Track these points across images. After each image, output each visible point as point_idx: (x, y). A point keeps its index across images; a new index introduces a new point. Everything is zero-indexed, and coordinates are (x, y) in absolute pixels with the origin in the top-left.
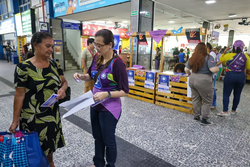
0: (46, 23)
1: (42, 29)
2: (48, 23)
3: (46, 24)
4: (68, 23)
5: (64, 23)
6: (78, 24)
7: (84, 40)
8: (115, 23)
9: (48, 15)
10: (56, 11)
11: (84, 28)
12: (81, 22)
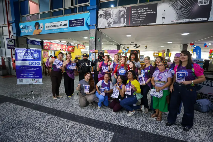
0: (13, 39)
1: (9, 44)
2: (14, 40)
3: (13, 41)
4: (31, 40)
5: (28, 40)
6: (40, 41)
7: (45, 52)
8: (67, 42)
9: (15, 33)
10: (22, 31)
11: (45, 44)
12: (42, 40)
